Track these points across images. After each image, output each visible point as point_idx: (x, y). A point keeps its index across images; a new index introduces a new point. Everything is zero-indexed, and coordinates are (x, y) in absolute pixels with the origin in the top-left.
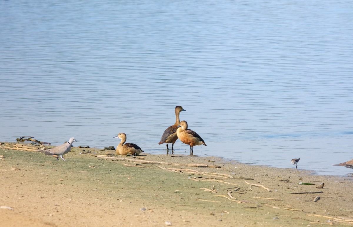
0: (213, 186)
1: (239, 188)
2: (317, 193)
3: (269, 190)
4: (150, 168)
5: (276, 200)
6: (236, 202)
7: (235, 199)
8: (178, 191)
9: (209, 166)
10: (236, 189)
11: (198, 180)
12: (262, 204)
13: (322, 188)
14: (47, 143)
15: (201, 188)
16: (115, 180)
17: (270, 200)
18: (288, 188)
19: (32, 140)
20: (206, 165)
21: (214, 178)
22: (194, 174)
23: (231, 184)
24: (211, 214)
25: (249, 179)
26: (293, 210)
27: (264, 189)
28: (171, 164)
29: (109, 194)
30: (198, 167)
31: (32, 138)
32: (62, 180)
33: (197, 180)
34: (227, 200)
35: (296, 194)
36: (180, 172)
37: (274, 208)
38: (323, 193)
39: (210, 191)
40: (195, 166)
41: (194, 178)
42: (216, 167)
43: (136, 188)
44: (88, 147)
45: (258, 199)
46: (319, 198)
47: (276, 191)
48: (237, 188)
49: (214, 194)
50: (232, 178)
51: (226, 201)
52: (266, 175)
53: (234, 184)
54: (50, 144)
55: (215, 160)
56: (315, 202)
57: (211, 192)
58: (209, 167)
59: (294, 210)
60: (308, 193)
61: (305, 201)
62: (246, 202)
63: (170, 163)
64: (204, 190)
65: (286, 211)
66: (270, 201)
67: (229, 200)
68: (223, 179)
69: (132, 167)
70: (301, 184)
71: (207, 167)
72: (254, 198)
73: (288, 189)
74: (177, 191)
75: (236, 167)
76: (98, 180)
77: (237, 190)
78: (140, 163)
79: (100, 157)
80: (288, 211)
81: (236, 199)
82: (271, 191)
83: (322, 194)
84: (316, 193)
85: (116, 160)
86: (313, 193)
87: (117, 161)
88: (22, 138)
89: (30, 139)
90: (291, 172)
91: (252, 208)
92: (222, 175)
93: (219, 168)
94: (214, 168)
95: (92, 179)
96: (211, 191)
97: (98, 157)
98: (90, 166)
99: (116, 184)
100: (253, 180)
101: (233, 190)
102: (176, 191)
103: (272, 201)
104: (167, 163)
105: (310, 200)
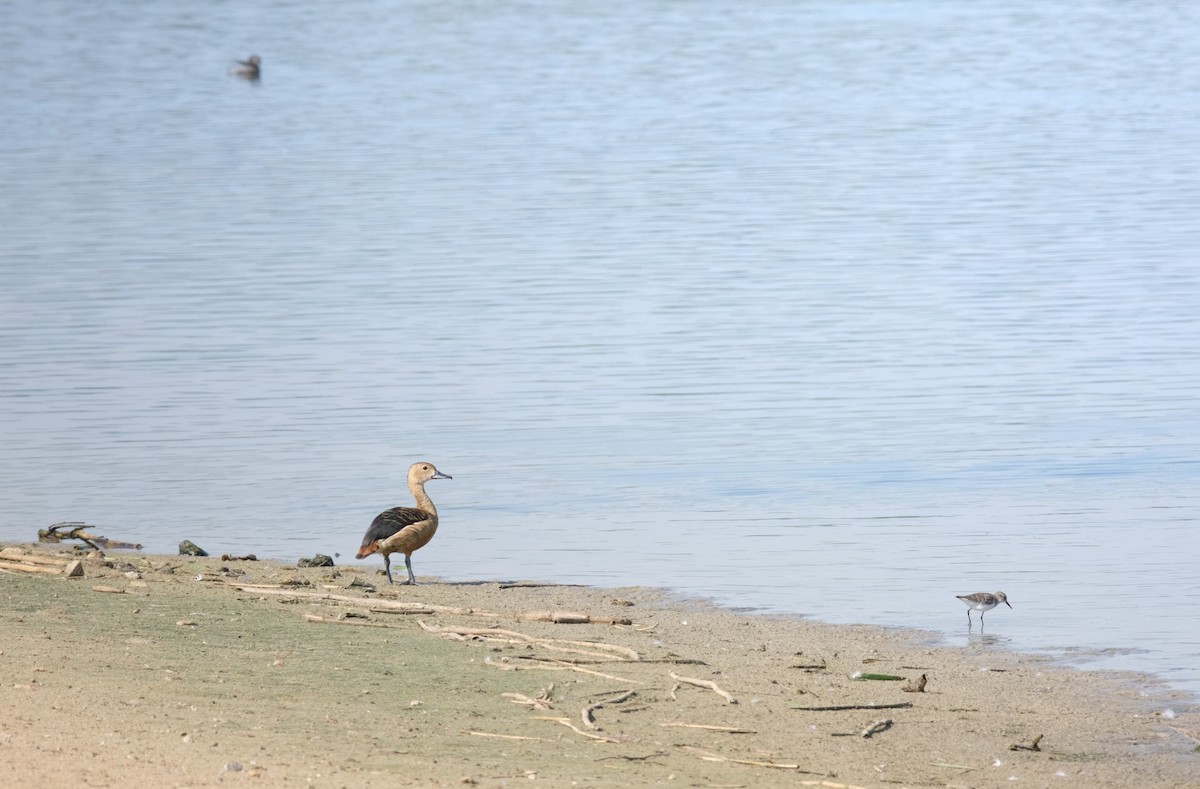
0: (550, 687)
1: (634, 694)
2: (892, 707)
3: (730, 698)
4: (386, 627)
5: (733, 732)
6: (594, 739)
7: (597, 728)
8: (419, 704)
9: (591, 619)
10: (623, 696)
11: (512, 667)
12: (678, 746)
13: (921, 690)
14: (130, 546)
15: (504, 694)
16: (225, 669)
17: (714, 731)
18: (802, 693)
19: (85, 535)
20: (584, 617)
21: (573, 660)
22: (512, 648)
23: (617, 679)
24: (467, 782)
25: (690, 662)
26: (768, 767)
27: (717, 695)
28: (472, 612)
29: (172, 716)
30: (556, 622)
31: (85, 530)
32: (41, 668)
33: (507, 667)
34: (568, 733)
35: (817, 712)
36: (475, 638)
37: (705, 758)
38: (911, 706)
39: (530, 701)
40: (547, 620)
41: (503, 659)
42: (614, 623)
43: (280, 696)
44: (253, 558)
45: (674, 729)
46: (889, 724)
47: (754, 701)
48: (628, 693)
49: (539, 713)
50: (636, 657)
51: (563, 736)
52: (760, 648)
53: (626, 681)
54: (138, 547)
55: (639, 598)
56: (863, 739)
57: (533, 705)
58: (593, 622)
59: (769, 764)
60: (859, 708)
61: (833, 735)
62: (625, 741)
63: (469, 610)
64: (515, 699)
65: (743, 768)
66: (713, 735)
67: (575, 734)
68: (600, 663)
69: (326, 623)
70: (858, 679)
71: (587, 621)
72: (664, 725)
73: (802, 696)
74: (416, 702)
75: (685, 623)
76: (169, 668)
77: (625, 699)
78: (366, 612)
79: (253, 590)
80: (748, 768)
81: (600, 730)
82: (736, 702)
83: (909, 709)
84: (886, 707)
85: (292, 602)
86: (877, 708)
87: (297, 603)
88: (53, 531)
89: (80, 533)
90: (861, 637)
91: (631, 759)
92: (609, 649)
93: (626, 624)
94: (606, 625)
95: (147, 666)
96: (532, 702)
97: (245, 589)
98: (179, 623)
99: (221, 681)
100: (701, 666)
101: (609, 700)
102: (412, 703)
103: (719, 735)
104: (457, 610)
105: (851, 732)
